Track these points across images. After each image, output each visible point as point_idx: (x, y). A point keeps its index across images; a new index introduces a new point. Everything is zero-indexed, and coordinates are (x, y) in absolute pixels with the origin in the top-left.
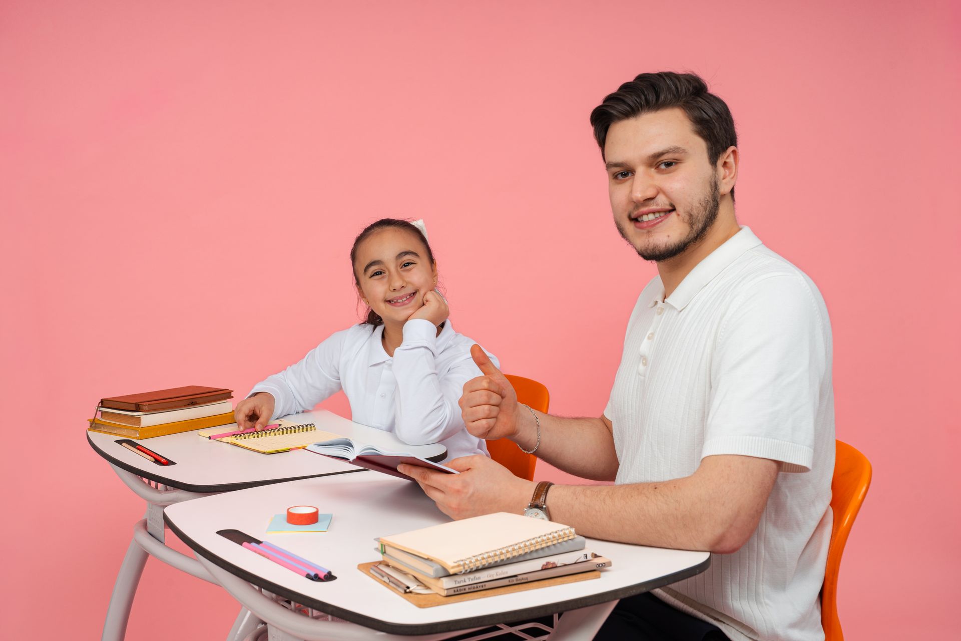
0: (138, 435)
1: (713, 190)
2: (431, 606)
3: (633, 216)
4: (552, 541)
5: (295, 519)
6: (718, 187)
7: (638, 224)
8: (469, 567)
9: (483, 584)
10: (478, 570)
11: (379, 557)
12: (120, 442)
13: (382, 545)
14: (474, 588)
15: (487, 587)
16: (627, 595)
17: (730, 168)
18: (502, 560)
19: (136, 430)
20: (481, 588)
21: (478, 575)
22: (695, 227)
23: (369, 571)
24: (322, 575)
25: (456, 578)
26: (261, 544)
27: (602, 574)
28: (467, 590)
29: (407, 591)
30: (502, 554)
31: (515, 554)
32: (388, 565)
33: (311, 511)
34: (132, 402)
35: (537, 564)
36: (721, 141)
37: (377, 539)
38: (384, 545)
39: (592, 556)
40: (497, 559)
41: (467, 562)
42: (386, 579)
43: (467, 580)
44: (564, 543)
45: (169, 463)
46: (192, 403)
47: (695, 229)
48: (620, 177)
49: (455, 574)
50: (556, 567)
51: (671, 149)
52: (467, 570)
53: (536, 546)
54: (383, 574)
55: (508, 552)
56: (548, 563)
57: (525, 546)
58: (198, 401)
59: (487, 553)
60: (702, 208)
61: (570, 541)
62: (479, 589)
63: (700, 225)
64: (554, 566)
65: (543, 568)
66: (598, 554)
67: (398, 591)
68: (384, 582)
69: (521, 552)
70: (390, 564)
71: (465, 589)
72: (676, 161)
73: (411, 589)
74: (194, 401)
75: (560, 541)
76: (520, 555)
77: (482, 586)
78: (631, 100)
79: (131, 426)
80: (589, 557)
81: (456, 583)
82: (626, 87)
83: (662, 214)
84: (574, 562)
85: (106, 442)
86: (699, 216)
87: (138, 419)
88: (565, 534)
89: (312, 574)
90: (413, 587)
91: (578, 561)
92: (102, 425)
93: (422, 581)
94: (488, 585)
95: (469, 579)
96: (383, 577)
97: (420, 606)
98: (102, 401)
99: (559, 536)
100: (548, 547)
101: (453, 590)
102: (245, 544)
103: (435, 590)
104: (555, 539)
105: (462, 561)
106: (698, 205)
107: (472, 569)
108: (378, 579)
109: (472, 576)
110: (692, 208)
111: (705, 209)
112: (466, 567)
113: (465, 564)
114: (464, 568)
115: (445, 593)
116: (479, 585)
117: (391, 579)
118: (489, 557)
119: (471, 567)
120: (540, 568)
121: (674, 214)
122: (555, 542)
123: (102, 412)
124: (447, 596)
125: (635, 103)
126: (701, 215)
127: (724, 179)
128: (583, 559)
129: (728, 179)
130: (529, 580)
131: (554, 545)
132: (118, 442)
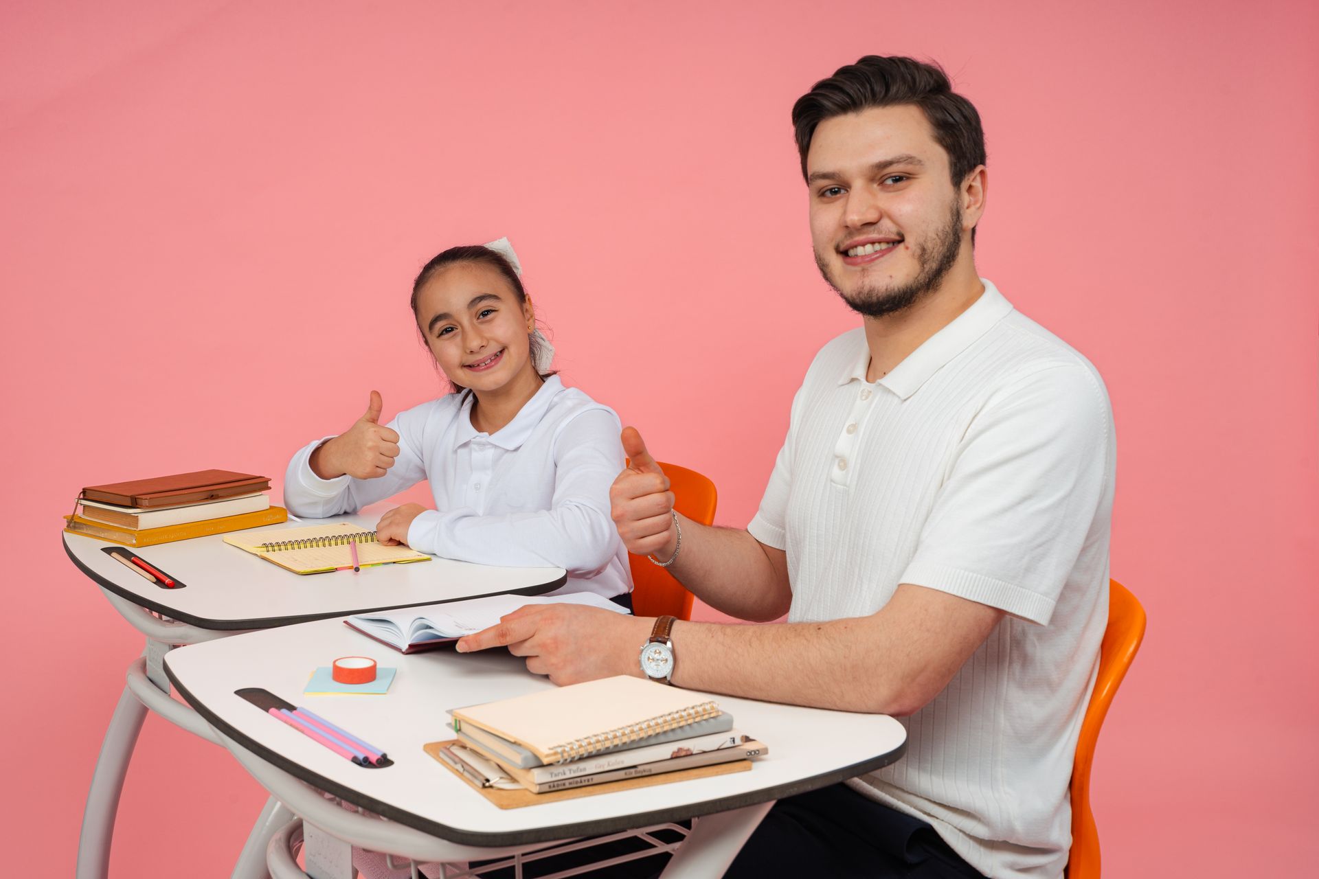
0: (134, 542)
1: (955, 220)
2: (517, 806)
3: (842, 248)
4: (686, 720)
5: (345, 676)
6: (961, 218)
7: (849, 260)
8: (569, 755)
9: (590, 777)
10: (582, 759)
11: (452, 735)
12: (108, 551)
13: (456, 720)
14: (577, 782)
15: (594, 782)
16: (785, 795)
17: (975, 195)
18: (616, 746)
19: (131, 533)
20: (587, 783)
21: (582, 765)
22: (927, 267)
23: (438, 755)
24: (374, 759)
25: (551, 769)
26: (294, 712)
27: (755, 765)
28: (567, 786)
29: (486, 785)
30: (615, 737)
31: (634, 737)
32: (464, 747)
33: (364, 664)
34: (128, 495)
35: (665, 751)
36: (968, 155)
37: (450, 712)
38: (459, 721)
39: (742, 740)
40: (608, 744)
41: (567, 749)
42: (459, 767)
43: (568, 773)
44: (704, 722)
45: (175, 584)
46: (212, 496)
47: (926, 270)
48: (828, 194)
49: (550, 765)
50: (692, 755)
51: (901, 158)
52: (566, 760)
53: (663, 727)
54: (457, 760)
55: (624, 734)
56: (680, 750)
57: (649, 727)
58: (220, 494)
59: (595, 736)
60: (939, 241)
61: (712, 720)
62: (584, 784)
63: (934, 266)
64: (689, 753)
65: (673, 756)
66: (751, 737)
67: (475, 784)
68: (457, 770)
69: (643, 735)
70: (468, 746)
71: (564, 785)
72: (908, 175)
73: (491, 783)
74: (214, 493)
75: (697, 720)
76: (641, 739)
77: (588, 781)
78: (852, 88)
79: (126, 527)
80: (738, 742)
81: (552, 776)
82: (844, 72)
83: (884, 246)
84: (716, 748)
85: (89, 549)
86: (935, 251)
87: (135, 520)
88: (705, 710)
89: (361, 757)
90: (495, 779)
91: (722, 747)
92: (84, 524)
93: (509, 772)
94: (597, 779)
95: (570, 770)
96: (456, 763)
97: (503, 807)
98: (84, 491)
99: (697, 713)
100: (681, 727)
101: (547, 785)
102: (273, 710)
103: (524, 784)
104: (690, 717)
105: (561, 746)
106: (935, 236)
107: (574, 758)
108: (449, 767)
109: (574, 767)
110: (926, 238)
111: (943, 243)
112: (566, 755)
113: (564, 751)
114: (563, 756)
115: (536, 789)
116: (583, 778)
117: (466, 767)
118: (598, 741)
119: (572, 756)
120: (669, 757)
121: (902, 246)
122: (690, 721)
123: (85, 506)
124: (540, 793)
125: (857, 94)
126: (937, 251)
127: (968, 208)
128: (729, 744)
129: (973, 209)
130: (653, 772)
131: (689, 725)
132: (104, 550)
